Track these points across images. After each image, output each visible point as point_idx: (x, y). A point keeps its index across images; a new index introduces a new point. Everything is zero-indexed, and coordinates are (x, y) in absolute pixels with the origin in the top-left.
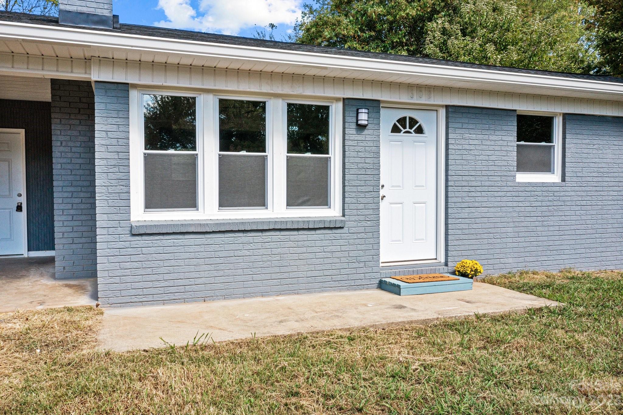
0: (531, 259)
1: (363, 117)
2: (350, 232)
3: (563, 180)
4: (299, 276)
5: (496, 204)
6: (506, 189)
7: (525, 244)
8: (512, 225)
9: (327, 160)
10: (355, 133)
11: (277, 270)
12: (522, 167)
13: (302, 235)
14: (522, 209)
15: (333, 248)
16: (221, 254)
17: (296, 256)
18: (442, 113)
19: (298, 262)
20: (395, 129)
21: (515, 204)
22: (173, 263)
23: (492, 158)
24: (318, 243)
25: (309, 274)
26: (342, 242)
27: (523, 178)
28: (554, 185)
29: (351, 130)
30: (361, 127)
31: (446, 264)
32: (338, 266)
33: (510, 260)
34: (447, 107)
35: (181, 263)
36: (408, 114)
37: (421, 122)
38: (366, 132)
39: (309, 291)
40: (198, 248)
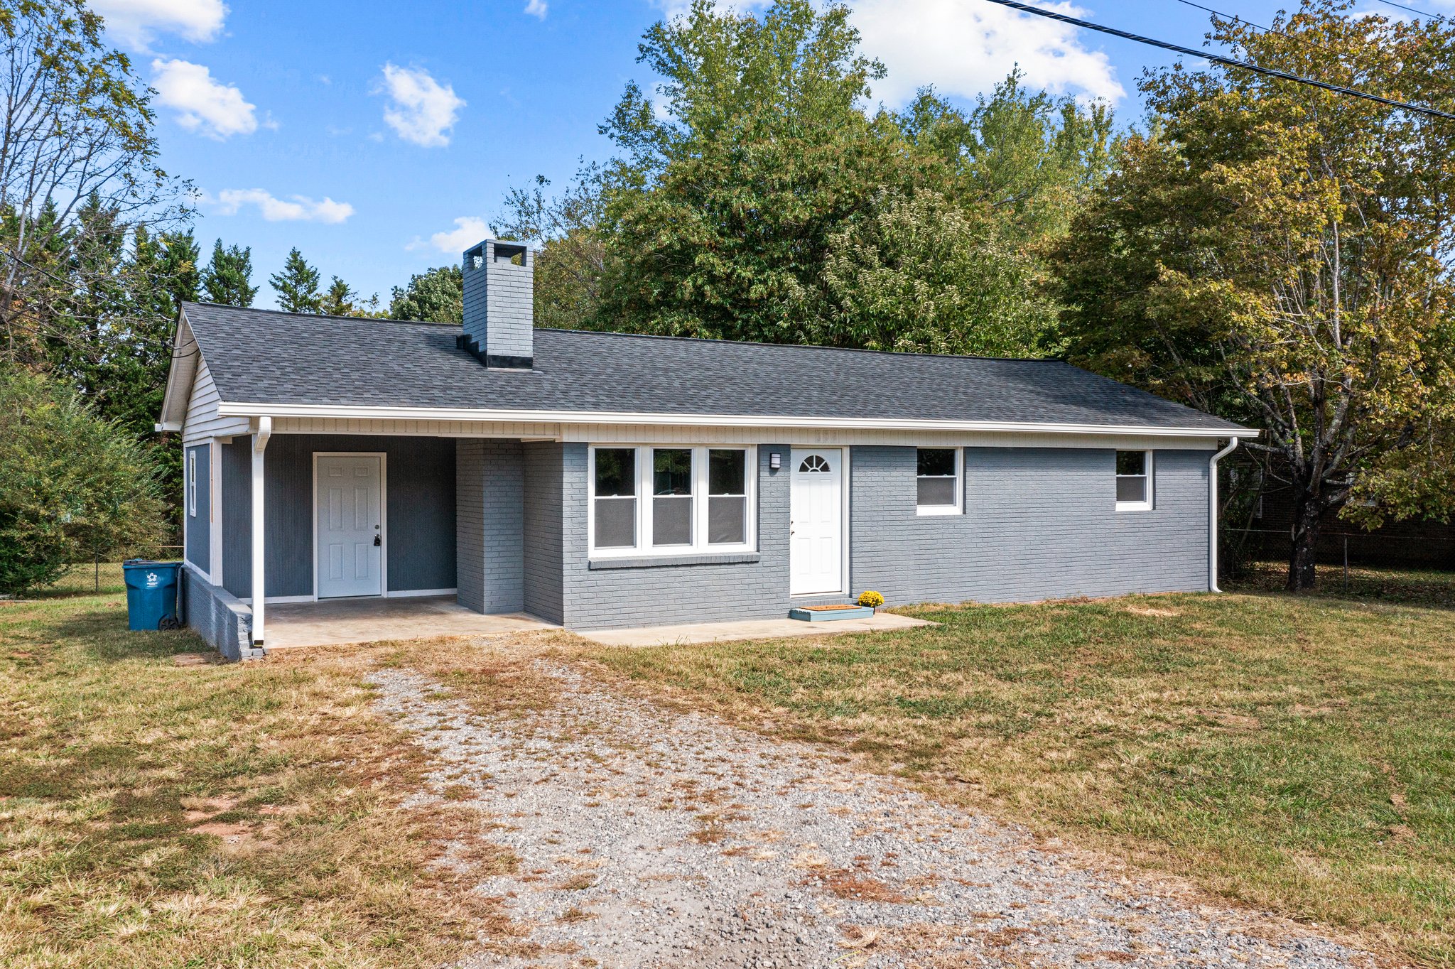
1: (776, 462)
2: (763, 566)
3: (964, 513)
4: (720, 606)
5: (897, 538)
6: (907, 523)
7: (926, 577)
8: (913, 557)
9: (743, 500)
10: (767, 475)
11: (702, 600)
12: (922, 500)
13: (724, 569)
14: (923, 542)
15: (750, 581)
16: (658, 586)
17: (718, 588)
18: (847, 452)
19: (721, 593)
20: (803, 468)
21: (916, 537)
22: (620, 593)
23: (894, 493)
24: (737, 576)
25: (730, 604)
26: (757, 575)
27: (924, 511)
28: (955, 517)
29: (765, 474)
30: (773, 471)
31: (851, 596)
32: (754, 597)
33: (912, 592)
34: (851, 447)
35: (626, 593)
36: (814, 453)
37: (827, 460)
38: (778, 474)
39: (729, 619)
40: (639, 581)
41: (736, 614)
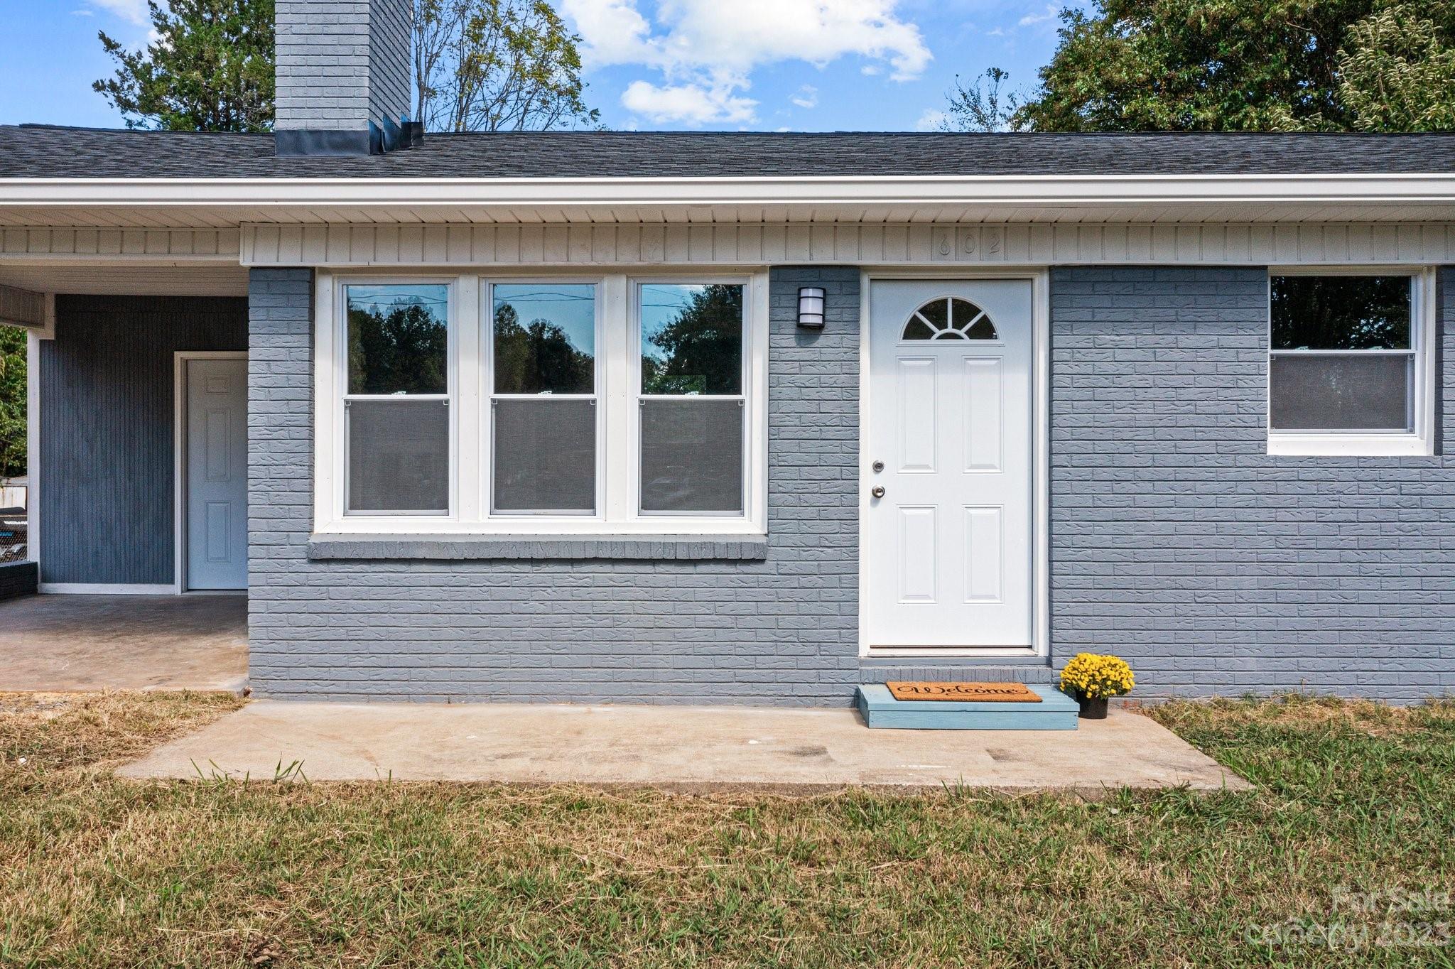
0: (1321, 663)
1: (811, 308)
2: (780, 571)
3: (1438, 450)
4: (654, 665)
5: (1201, 514)
6: (1233, 474)
7: (1298, 623)
8: (1254, 568)
9: (738, 408)
10: (794, 344)
11: (606, 647)
12: (1286, 417)
13: (665, 575)
14: (1291, 529)
15: (741, 607)
16: (484, 606)
17: (648, 621)
18: (1040, 284)
19: (655, 634)
20: (915, 331)
21: (1264, 514)
22: (387, 619)
23: (1191, 393)
24: (702, 594)
25: (681, 661)
26: (760, 593)
29: (788, 339)
31: (1049, 662)
32: (751, 647)
33: (1251, 663)
34: (1052, 269)
35: (403, 620)
36: (950, 293)
37: (986, 310)
39: (680, 699)
40: (436, 593)
41: (699, 688)
